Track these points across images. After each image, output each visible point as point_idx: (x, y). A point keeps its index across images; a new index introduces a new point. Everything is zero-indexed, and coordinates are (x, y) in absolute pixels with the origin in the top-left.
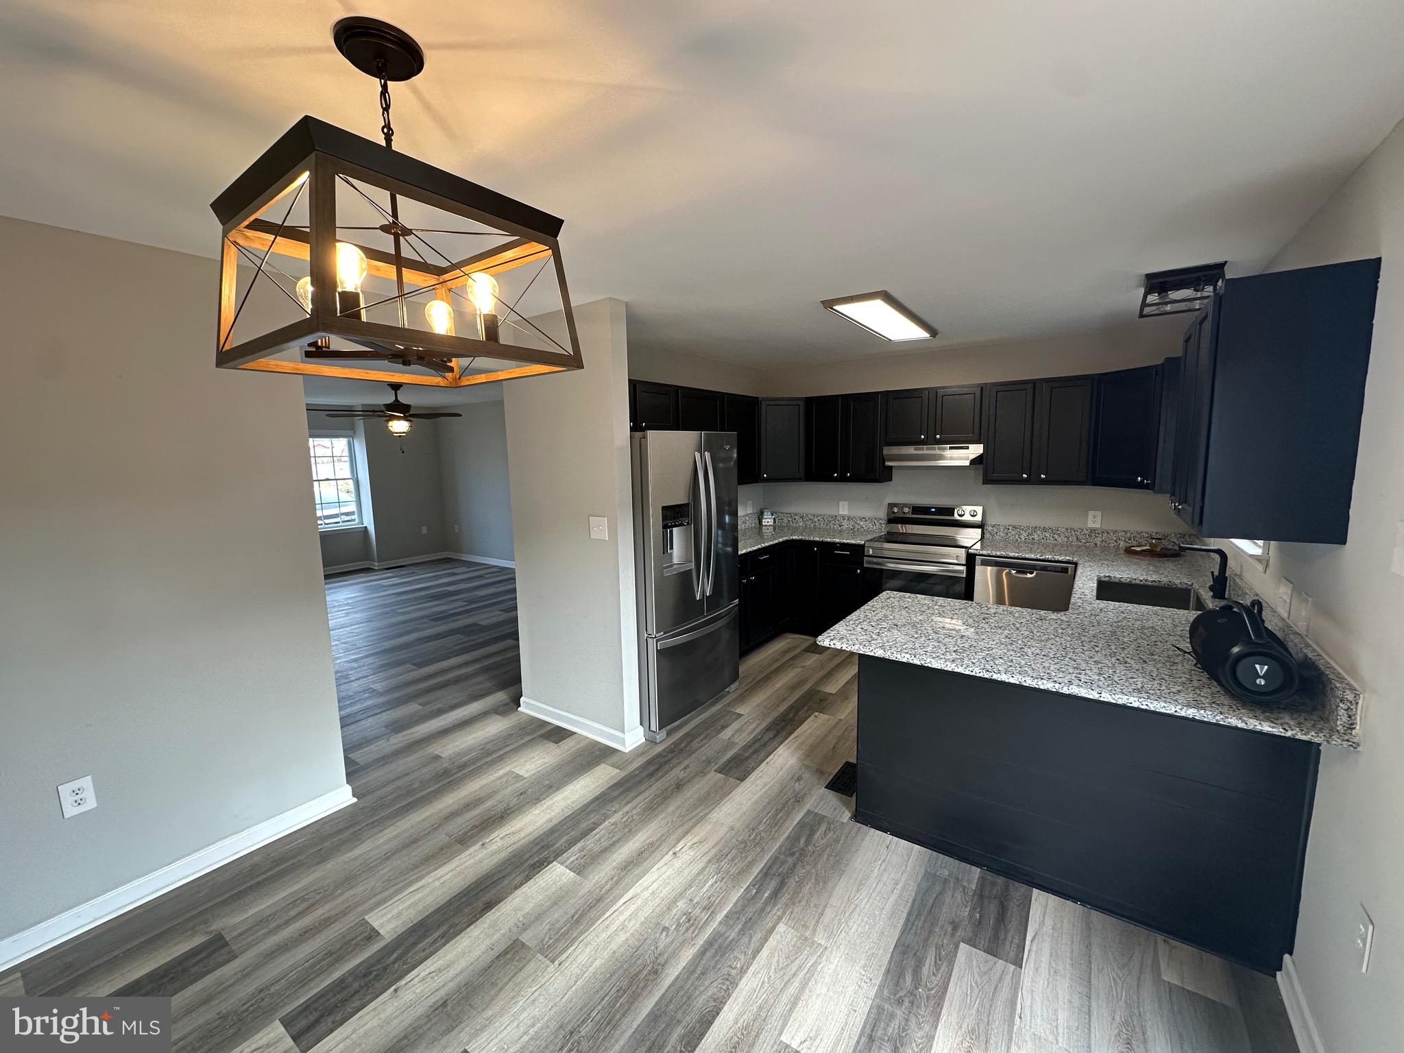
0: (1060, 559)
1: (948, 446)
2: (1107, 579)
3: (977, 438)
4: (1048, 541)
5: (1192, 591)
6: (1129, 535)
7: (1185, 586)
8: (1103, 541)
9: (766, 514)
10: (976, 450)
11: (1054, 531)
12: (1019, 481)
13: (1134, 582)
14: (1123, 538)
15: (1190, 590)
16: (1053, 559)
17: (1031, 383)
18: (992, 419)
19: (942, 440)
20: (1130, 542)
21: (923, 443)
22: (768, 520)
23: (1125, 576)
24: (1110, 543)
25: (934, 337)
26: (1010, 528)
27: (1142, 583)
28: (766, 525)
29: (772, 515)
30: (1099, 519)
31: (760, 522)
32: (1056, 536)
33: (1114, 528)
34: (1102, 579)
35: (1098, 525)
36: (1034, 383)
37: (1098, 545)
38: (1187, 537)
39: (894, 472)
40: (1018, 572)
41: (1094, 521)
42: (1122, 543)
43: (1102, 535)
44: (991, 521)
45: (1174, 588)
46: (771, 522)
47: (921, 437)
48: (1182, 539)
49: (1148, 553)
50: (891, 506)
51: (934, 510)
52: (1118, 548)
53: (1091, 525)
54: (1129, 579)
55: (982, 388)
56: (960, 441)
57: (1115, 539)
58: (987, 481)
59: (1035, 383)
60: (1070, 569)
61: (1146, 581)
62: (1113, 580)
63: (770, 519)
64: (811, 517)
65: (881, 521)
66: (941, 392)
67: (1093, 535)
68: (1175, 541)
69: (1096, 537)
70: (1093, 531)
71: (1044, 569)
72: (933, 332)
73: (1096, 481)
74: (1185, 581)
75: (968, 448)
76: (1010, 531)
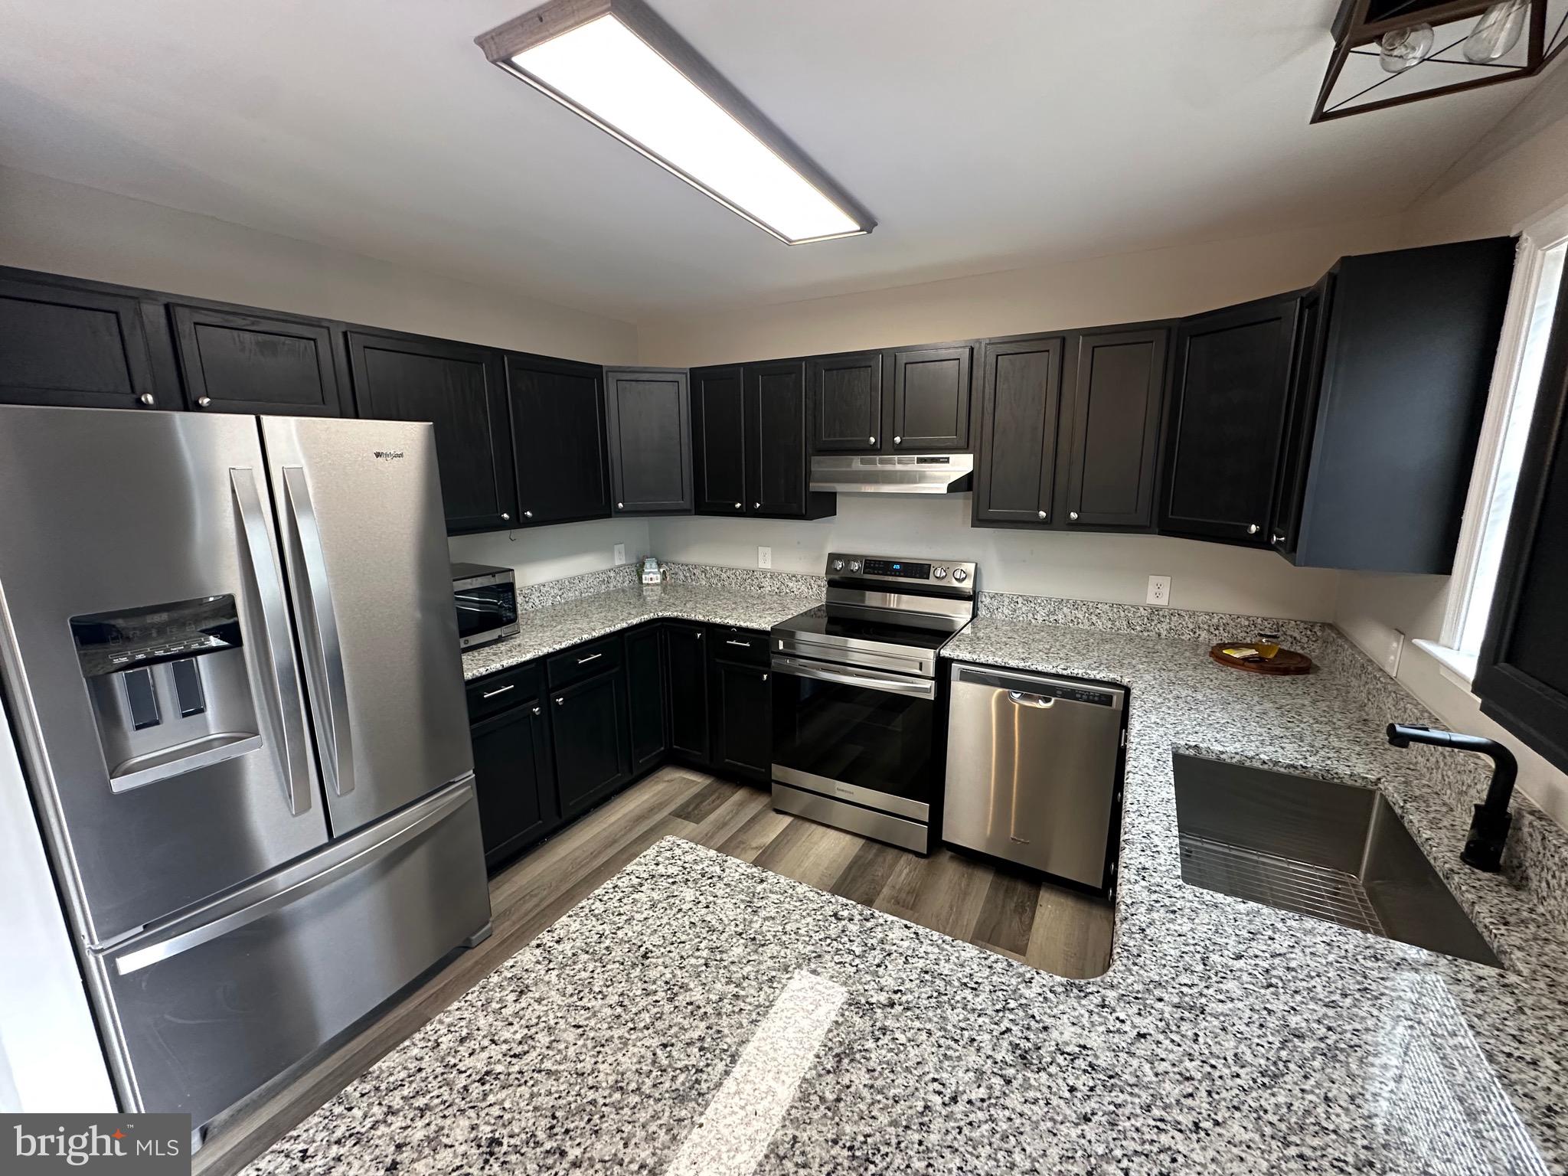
0: (1098, 677)
1: (916, 456)
2: (1192, 752)
3: (963, 443)
4: (1080, 626)
5: (1378, 797)
6: (1215, 621)
7: (1359, 783)
8: (1171, 629)
9: (647, 565)
10: (962, 464)
11: (1091, 608)
12: (1032, 522)
13: (1248, 764)
14: (1206, 627)
15: (1372, 793)
16: (1086, 677)
17: (1058, 337)
18: (989, 406)
19: (905, 445)
20: (1217, 632)
21: (874, 450)
22: (652, 575)
23: (1230, 749)
24: (1183, 634)
25: (870, 232)
26: (1020, 600)
27: (1266, 767)
28: (648, 584)
29: (659, 565)
30: (1166, 591)
31: (640, 579)
32: (1094, 619)
33: (1192, 607)
34: (1181, 751)
35: (1163, 601)
36: (1063, 338)
37: (1163, 636)
38: (1317, 629)
39: (839, 499)
40: (1024, 697)
41: (1158, 593)
42: (1204, 635)
43: (1170, 619)
44: (988, 587)
45: (1336, 785)
46: (657, 579)
47: (869, 440)
48: (1309, 633)
49: (1253, 665)
50: (833, 557)
51: (898, 567)
52: (1195, 644)
53: (1151, 600)
54: (1238, 757)
55: (972, 349)
56: (933, 450)
57: (1191, 626)
58: (980, 520)
59: (1064, 340)
60: (1115, 698)
61: (1276, 763)
62: (1204, 755)
63: (654, 573)
64: (718, 572)
65: (819, 582)
66: (903, 358)
67: (1155, 618)
68: (1296, 635)
69: (1160, 622)
70: (1155, 610)
71: (1070, 694)
72: (867, 222)
73: (1168, 529)
74: (1360, 769)
75: (947, 461)
76: (1020, 605)
